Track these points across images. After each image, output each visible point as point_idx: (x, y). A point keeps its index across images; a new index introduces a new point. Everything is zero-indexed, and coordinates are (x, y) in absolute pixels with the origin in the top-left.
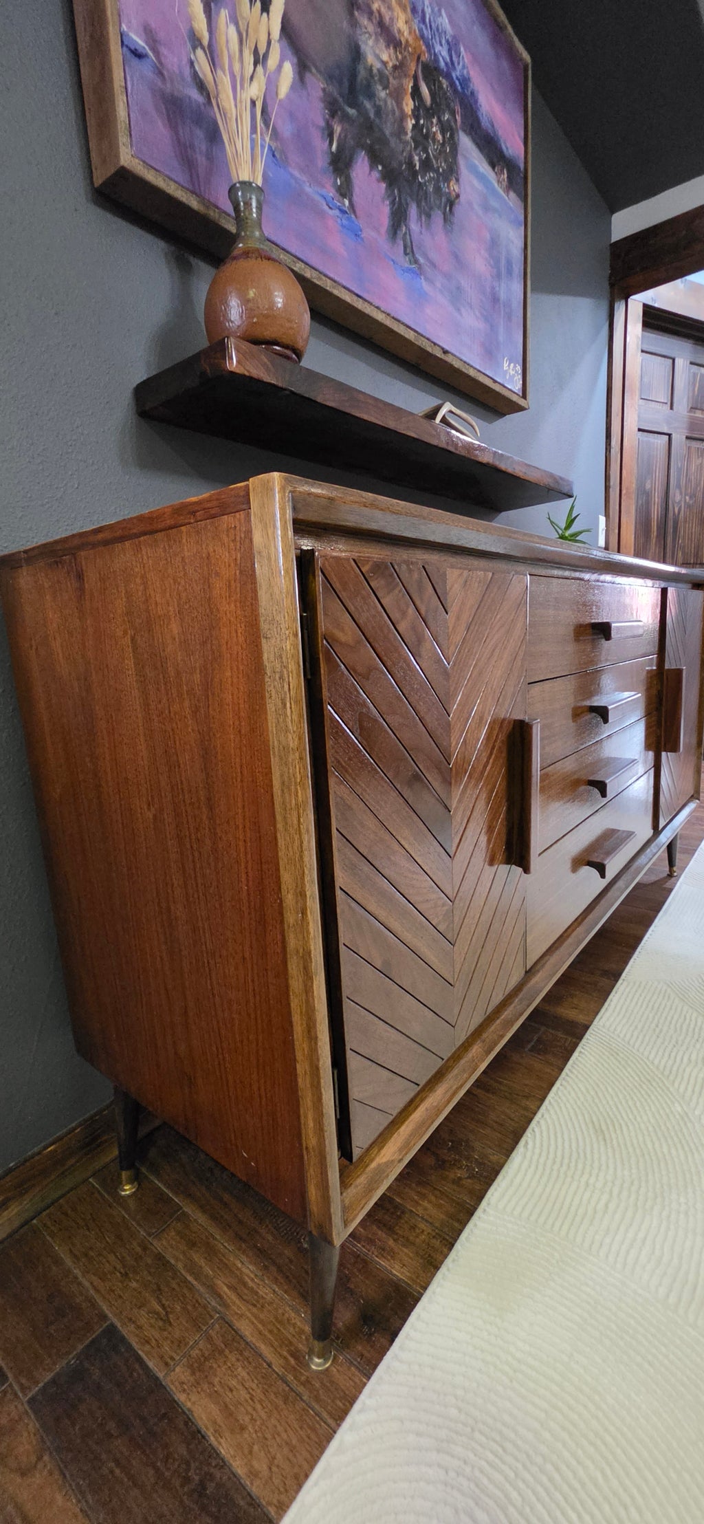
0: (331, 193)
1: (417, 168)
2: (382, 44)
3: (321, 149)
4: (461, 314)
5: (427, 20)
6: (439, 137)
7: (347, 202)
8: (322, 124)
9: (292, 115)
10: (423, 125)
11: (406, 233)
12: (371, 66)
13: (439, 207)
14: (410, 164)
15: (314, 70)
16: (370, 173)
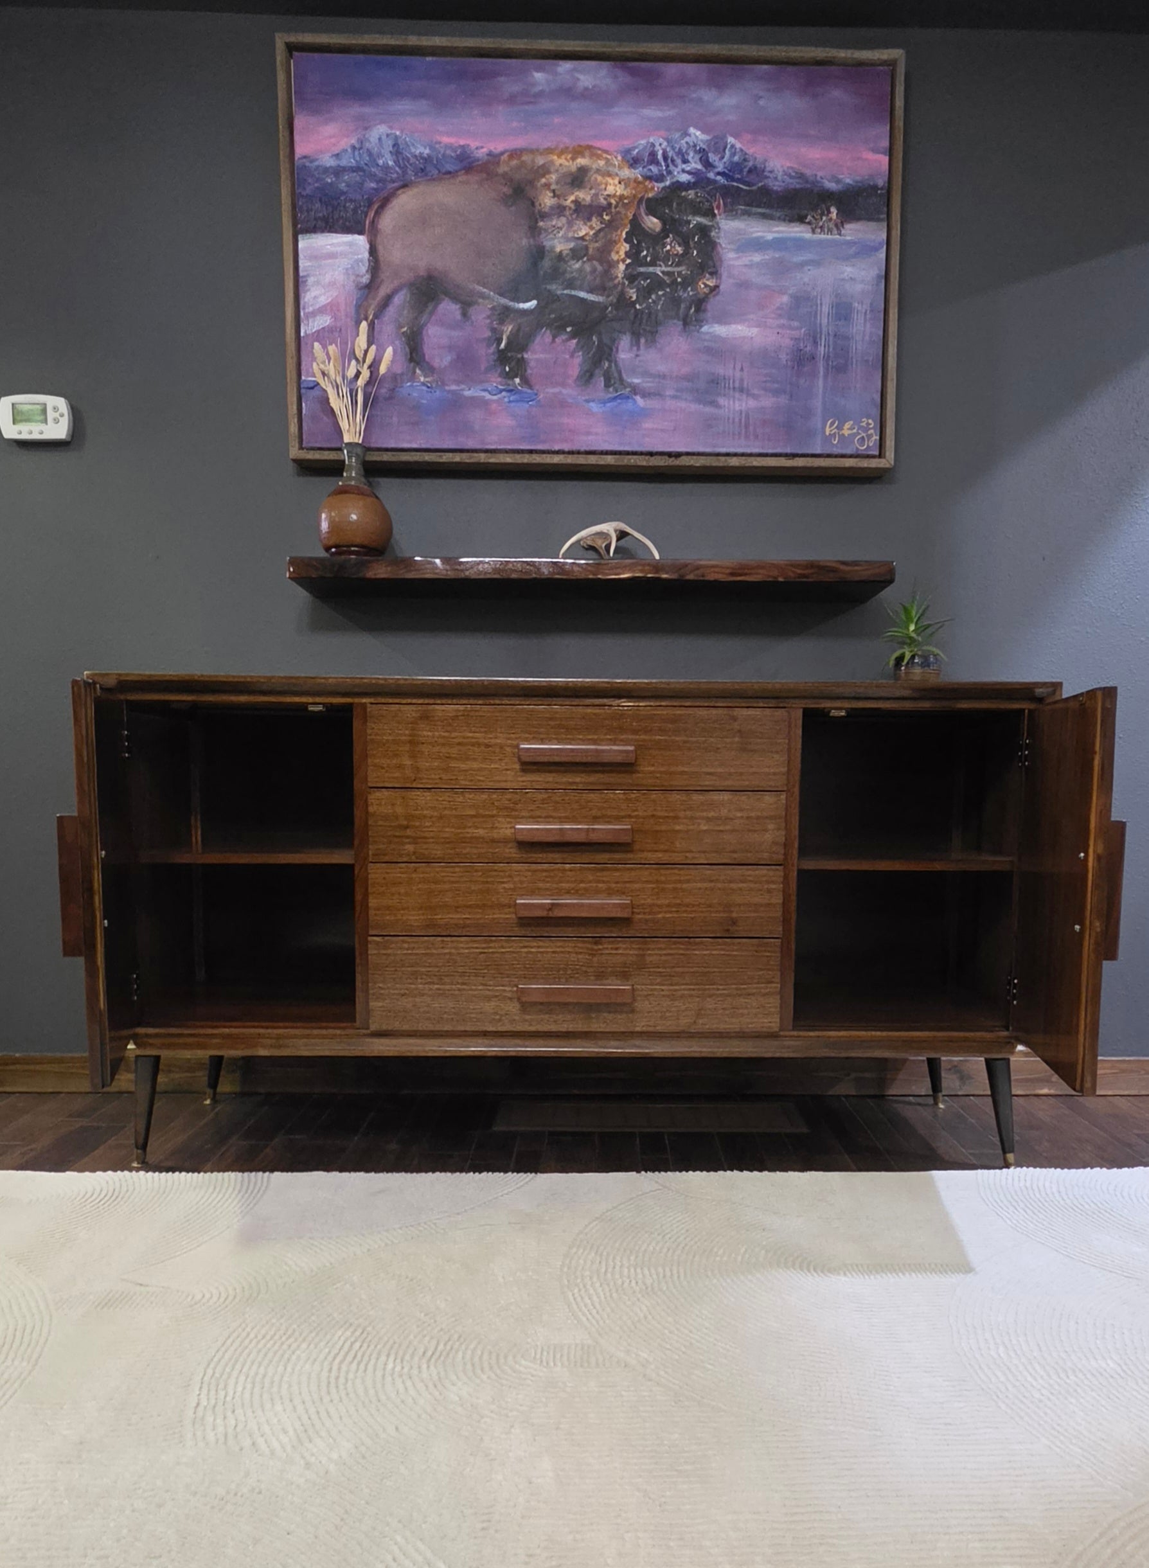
0: (495, 381)
1: (634, 298)
2: (580, 223)
3: (485, 354)
4: (718, 406)
5: (660, 156)
6: (680, 250)
7: (517, 380)
8: (488, 334)
9: (450, 348)
10: (646, 256)
11: (610, 366)
12: (561, 252)
13: (677, 317)
14: (623, 302)
15: (480, 300)
16: (553, 341)
